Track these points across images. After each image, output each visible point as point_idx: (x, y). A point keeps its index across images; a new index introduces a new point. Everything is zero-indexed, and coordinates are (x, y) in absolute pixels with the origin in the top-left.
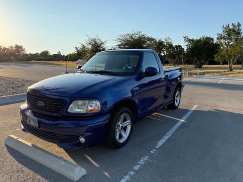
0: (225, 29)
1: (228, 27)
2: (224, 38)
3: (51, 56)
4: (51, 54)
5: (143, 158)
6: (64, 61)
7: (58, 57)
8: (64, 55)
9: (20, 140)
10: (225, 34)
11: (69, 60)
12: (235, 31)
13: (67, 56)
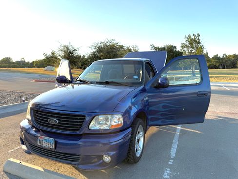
0: (188, 38)
1: (190, 37)
2: (187, 47)
3: (14, 63)
4: (14, 61)
5: (166, 171)
6: (29, 68)
7: (22, 64)
8: (29, 62)
9: (24, 163)
10: (188, 43)
11: (35, 67)
12: (196, 41)
13: (33, 62)
